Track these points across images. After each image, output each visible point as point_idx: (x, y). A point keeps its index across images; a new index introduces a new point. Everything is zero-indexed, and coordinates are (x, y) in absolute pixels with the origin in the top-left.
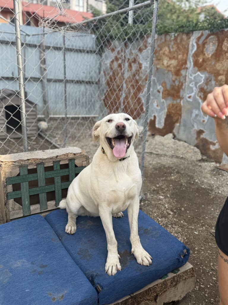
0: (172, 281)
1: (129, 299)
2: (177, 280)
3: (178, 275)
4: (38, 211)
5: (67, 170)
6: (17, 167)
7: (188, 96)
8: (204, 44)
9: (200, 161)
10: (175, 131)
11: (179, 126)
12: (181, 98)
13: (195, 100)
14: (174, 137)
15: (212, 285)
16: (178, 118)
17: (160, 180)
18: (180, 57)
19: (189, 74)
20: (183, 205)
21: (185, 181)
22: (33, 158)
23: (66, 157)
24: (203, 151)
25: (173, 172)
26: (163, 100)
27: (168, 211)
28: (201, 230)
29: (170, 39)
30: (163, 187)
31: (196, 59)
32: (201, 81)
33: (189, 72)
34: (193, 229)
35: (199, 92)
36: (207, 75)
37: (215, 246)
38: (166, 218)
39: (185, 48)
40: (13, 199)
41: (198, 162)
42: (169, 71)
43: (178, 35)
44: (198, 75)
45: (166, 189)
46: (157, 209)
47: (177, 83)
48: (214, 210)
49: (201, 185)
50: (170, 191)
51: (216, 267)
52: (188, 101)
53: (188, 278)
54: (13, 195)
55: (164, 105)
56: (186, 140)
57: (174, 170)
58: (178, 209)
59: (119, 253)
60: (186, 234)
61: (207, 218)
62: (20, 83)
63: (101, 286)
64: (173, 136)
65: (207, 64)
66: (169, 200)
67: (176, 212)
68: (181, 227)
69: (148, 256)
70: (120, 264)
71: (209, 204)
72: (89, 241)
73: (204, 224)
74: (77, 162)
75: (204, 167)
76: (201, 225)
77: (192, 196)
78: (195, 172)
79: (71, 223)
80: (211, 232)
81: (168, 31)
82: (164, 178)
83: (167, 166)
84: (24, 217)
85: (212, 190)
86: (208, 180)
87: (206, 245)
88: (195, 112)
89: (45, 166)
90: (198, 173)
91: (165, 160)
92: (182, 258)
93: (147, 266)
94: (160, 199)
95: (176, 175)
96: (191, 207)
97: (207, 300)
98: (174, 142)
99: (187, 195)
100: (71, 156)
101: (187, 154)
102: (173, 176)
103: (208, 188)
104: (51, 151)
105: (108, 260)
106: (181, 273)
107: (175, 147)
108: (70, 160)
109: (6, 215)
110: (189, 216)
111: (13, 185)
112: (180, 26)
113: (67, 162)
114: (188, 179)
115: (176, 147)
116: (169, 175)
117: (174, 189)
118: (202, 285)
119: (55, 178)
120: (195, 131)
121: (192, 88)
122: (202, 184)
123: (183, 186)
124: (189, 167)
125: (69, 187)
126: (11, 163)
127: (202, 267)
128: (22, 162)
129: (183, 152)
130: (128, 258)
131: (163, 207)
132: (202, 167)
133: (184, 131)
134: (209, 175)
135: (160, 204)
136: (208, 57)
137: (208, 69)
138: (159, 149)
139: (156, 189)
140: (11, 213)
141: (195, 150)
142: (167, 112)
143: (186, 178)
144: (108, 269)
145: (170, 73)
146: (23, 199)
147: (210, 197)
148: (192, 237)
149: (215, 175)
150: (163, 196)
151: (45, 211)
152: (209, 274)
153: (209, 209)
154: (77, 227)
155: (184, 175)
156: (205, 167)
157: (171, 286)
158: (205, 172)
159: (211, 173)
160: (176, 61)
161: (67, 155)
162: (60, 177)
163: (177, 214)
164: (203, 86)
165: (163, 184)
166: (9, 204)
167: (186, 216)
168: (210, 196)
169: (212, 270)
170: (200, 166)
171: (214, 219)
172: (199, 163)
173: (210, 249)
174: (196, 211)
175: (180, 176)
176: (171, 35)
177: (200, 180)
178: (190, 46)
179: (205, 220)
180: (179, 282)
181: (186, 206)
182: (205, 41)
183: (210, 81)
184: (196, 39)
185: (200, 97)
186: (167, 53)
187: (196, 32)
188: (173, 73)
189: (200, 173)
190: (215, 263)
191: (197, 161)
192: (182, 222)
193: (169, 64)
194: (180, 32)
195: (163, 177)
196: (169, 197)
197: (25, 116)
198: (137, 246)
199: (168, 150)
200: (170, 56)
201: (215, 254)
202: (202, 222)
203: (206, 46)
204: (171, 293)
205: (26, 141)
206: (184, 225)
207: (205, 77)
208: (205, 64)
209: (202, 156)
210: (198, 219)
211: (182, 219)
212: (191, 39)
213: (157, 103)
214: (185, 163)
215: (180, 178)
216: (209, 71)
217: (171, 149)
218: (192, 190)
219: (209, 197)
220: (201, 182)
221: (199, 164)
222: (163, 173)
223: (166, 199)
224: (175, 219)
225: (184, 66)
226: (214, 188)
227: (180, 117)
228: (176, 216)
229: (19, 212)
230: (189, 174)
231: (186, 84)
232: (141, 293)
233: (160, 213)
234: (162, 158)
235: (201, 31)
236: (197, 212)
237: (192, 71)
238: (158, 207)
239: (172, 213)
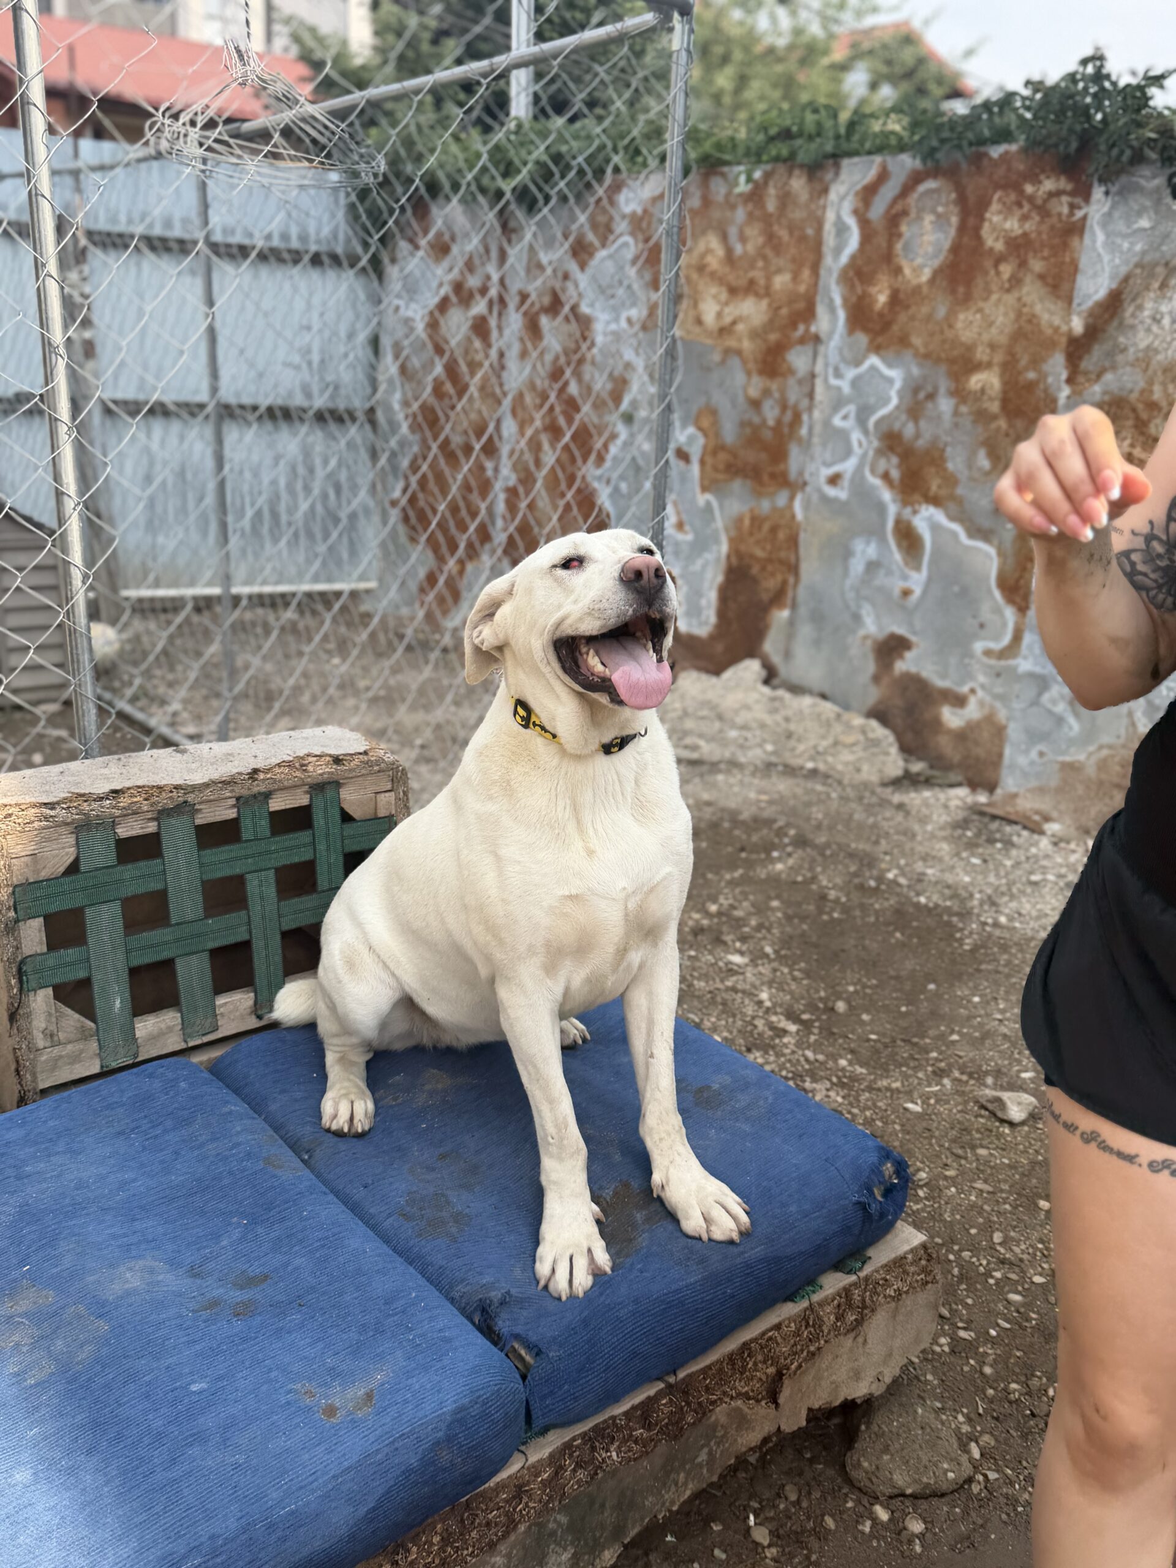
0: (839, 1306)
1: (660, 1394)
2: (863, 1301)
3: (867, 1279)
4: (174, 1043)
5: (304, 836)
6: (62, 830)
7: (826, 472)
8: (894, 219)
9: (896, 783)
10: (770, 646)
11: (791, 623)
12: (793, 486)
13: (860, 489)
14: (770, 676)
15: (1008, 1326)
16: (785, 583)
17: (720, 881)
18: (781, 281)
19: (826, 365)
20: (838, 988)
21: (839, 881)
22: (140, 783)
23: (298, 774)
24: (909, 737)
25: (776, 840)
26: (708, 496)
27: (774, 1018)
28: (935, 1094)
29: (728, 194)
30: (738, 913)
31: (859, 290)
32: (886, 401)
33: (826, 356)
34: (898, 1090)
35: (879, 452)
36: (916, 371)
37: (1006, 1161)
38: (766, 1053)
39: (803, 238)
40: (50, 991)
41: (889, 790)
42: (727, 352)
43: (767, 176)
44: (873, 368)
45: (753, 923)
46: (723, 1012)
47: (770, 413)
48: (985, 1003)
49: (912, 894)
50: (775, 931)
51: (1017, 1250)
52: (825, 499)
53: (907, 1292)
54: (51, 968)
55: (713, 519)
56: (826, 690)
57: (781, 833)
58: (818, 1008)
59: (595, 1199)
60: (868, 1113)
61: (955, 1037)
62: (56, 419)
63: (529, 1347)
64: (764, 673)
65: (912, 318)
66: (775, 970)
67: (812, 1021)
68: (843, 1085)
69: (733, 1201)
70: (602, 1243)
71: (957, 977)
72: (443, 1157)
73: (943, 1065)
74: (352, 798)
75: (919, 811)
76: (934, 1072)
77: (875, 945)
78: (879, 836)
79: (346, 1084)
80: (983, 1101)
81: (718, 155)
82: (740, 871)
83: (745, 816)
84: (105, 1073)
85: (965, 914)
86: (942, 871)
87: (966, 1158)
88: (865, 550)
89: (199, 821)
90: (896, 837)
91: (736, 789)
92: (880, 1198)
93: (731, 1242)
94: (731, 970)
95: (795, 856)
96: (875, 997)
97: (991, 1392)
98: (773, 699)
99: (852, 942)
100: (321, 770)
101: (833, 755)
102: (779, 859)
103: (948, 903)
104: (220, 748)
105: (547, 1230)
106: (877, 1271)
107: (778, 724)
108: (319, 788)
109: (17, 1071)
110: (873, 1037)
111: (47, 918)
112: (773, 131)
113: (305, 801)
114: (853, 869)
115: (784, 725)
116: (763, 856)
117: (789, 918)
118: (964, 1329)
119: (248, 876)
120: (869, 642)
121: (843, 435)
122: (919, 887)
123: (829, 904)
124: (851, 816)
125: (323, 914)
126: (36, 810)
127: (958, 1254)
128: (85, 807)
129: (815, 747)
130: (639, 1216)
131: (747, 1001)
132: (907, 813)
133: (817, 643)
134: (944, 848)
135: (734, 989)
136: (915, 282)
137: (917, 341)
138: (701, 736)
139: (705, 922)
140: (44, 1058)
141: (871, 735)
142: (728, 557)
143: (840, 867)
144: (553, 1271)
145: (735, 362)
146: (96, 988)
147: (961, 945)
148: (897, 1127)
149: (971, 845)
150: (742, 953)
151: (206, 1039)
152: (992, 1281)
153: (962, 999)
154: (376, 1102)
155: (828, 852)
156: (924, 811)
157: (837, 1329)
158: (925, 832)
159: (952, 836)
160: (764, 303)
161: (302, 765)
162: (272, 873)
163: (816, 1031)
164: (897, 426)
165: (735, 898)
166: (29, 1015)
167: (859, 1037)
168: (957, 940)
169: (1003, 1261)
170: (900, 807)
171: (988, 1042)
172: (893, 793)
173: (982, 1172)
174: (904, 1009)
175: (813, 861)
176: (731, 176)
177: (907, 869)
178: (829, 227)
179: (948, 1047)
180: (873, 1311)
181: (856, 992)
182: (899, 207)
183: (931, 397)
184: (857, 194)
185: (886, 477)
186: (714, 262)
187: (856, 160)
188: (751, 365)
189: (902, 838)
190: (1012, 1234)
191: (884, 785)
192: (843, 1062)
193: (728, 320)
194: (777, 159)
195: (732, 866)
196: (773, 956)
197: (84, 583)
198: (677, 1158)
199: (746, 739)
200: (731, 278)
201: (1010, 1192)
202: (936, 1059)
203: (904, 228)
204: (840, 1360)
205: (91, 705)
206: (854, 1078)
207: (905, 380)
208: (903, 317)
209: (906, 761)
210: (916, 1044)
211: (842, 1052)
212: (833, 196)
213: (678, 513)
214: (828, 795)
215: (811, 869)
216: (922, 350)
217: (758, 733)
218: (872, 919)
219: (956, 945)
220: (910, 879)
221: (897, 798)
222: (730, 849)
223: (756, 966)
224: (809, 1054)
225: (801, 328)
226: (976, 903)
227: (791, 580)
228: (813, 1038)
229: (81, 1051)
230: (853, 845)
231: (816, 414)
232: (709, 1367)
233: (739, 1031)
234: (720, 777)
235: (878, 159)
236: (907, 1014)
237: (840, 350)
238: (724, 1003)
239: (793, 1028)
